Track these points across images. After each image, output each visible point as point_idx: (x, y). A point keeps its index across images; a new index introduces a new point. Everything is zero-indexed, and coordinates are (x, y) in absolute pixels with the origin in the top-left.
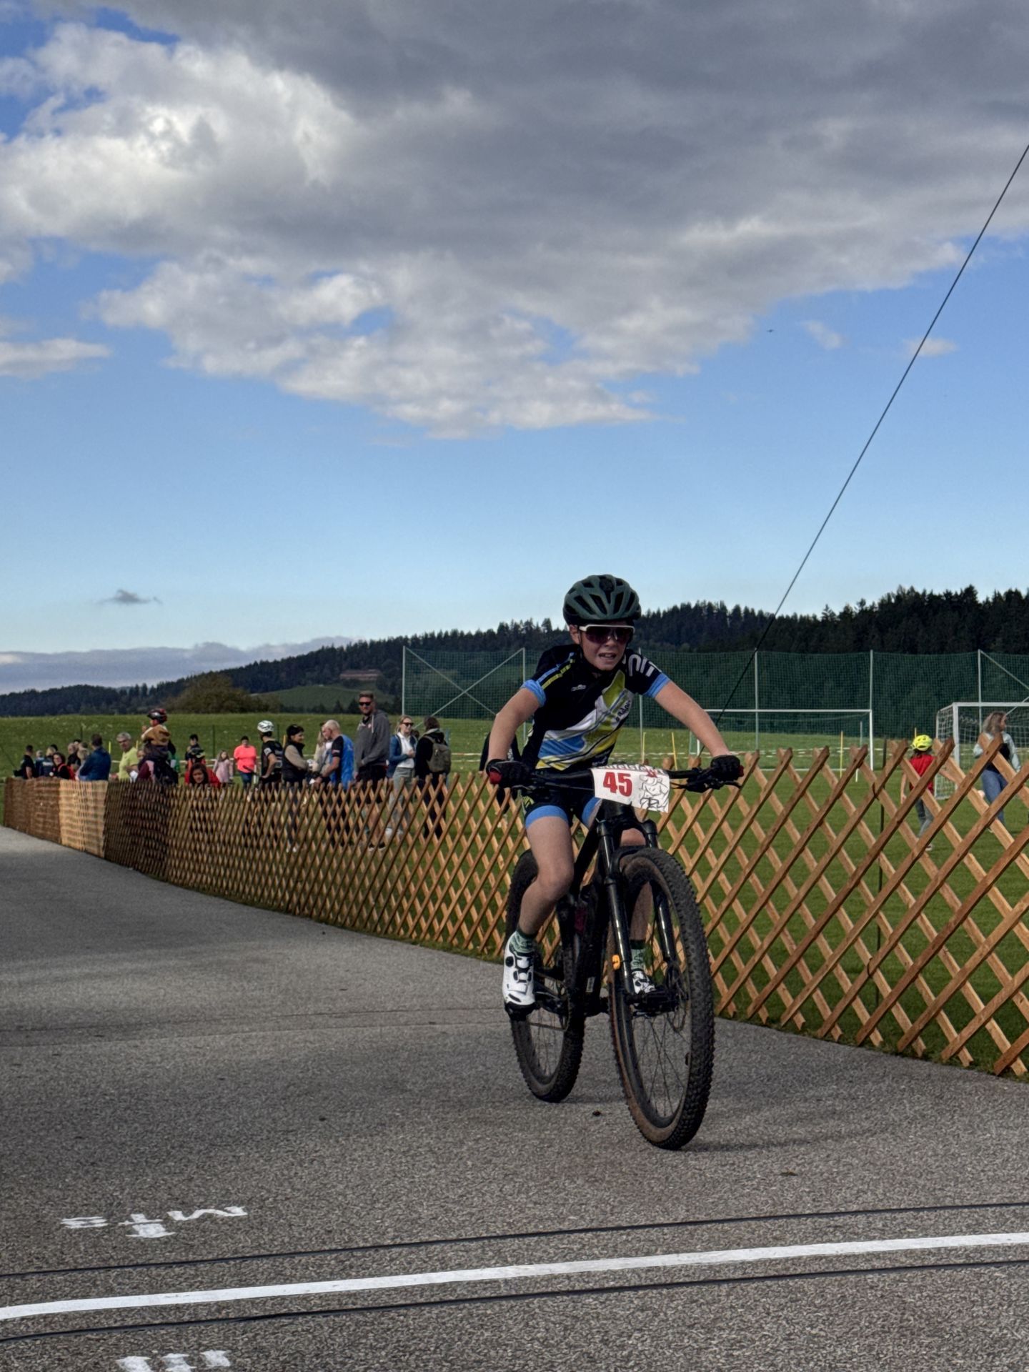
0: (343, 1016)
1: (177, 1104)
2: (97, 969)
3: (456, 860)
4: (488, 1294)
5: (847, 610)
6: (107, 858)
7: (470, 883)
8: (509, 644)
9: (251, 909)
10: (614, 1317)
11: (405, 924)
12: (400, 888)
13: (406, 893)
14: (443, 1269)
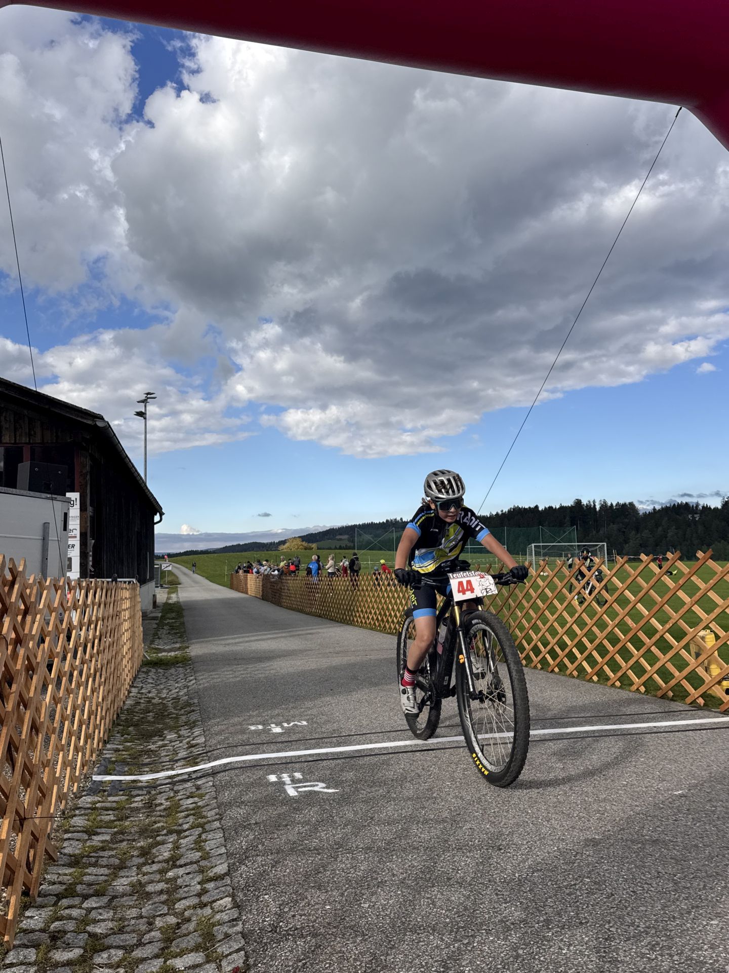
0: (337, 653)
1: (285, 685)
2: (260, 637)
3: (373, 600)
4: (385, 752)
5: (497, 513)
6: (263, 599)
7: (378, 608)
8: (389, 526)
9: (308, 616)
10: (426, 760)
11: (357, 621)
12: (356, 609)
13: (358, 611)
14: (371, 743)
